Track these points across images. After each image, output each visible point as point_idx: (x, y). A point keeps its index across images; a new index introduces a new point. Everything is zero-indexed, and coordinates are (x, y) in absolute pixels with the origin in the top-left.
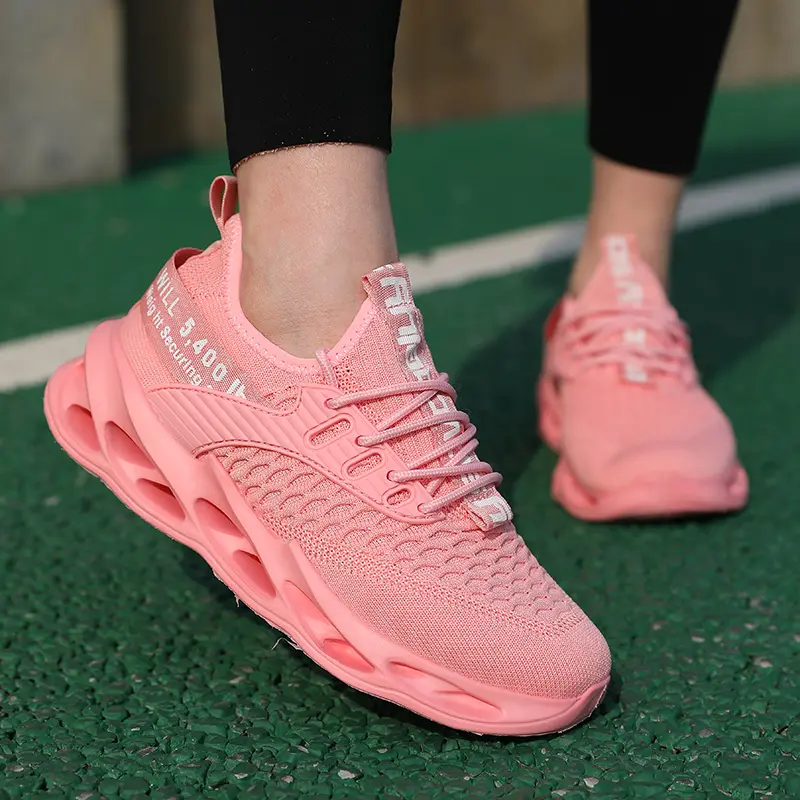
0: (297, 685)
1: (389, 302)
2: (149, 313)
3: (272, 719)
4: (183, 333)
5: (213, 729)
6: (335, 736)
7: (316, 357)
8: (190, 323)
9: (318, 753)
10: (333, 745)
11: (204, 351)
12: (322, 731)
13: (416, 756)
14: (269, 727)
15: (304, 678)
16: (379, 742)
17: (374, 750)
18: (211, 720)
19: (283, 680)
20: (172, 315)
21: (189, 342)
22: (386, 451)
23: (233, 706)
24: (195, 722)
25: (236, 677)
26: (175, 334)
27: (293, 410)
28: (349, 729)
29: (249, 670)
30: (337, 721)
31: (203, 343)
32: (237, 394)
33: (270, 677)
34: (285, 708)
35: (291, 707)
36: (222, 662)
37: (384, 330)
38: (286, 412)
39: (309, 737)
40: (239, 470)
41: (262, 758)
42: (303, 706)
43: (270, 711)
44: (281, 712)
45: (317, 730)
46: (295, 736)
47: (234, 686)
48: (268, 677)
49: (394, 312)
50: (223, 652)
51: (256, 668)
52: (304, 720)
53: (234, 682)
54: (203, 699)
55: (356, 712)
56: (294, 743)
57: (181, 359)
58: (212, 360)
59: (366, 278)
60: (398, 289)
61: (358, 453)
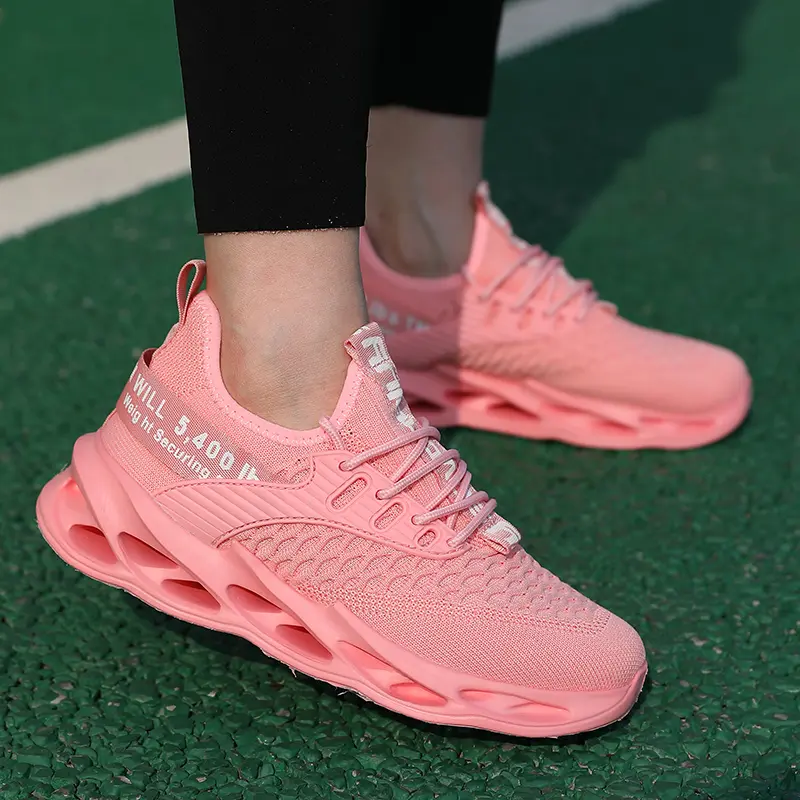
0: (117, 705)
1: (372, 362)
2: (135, 420)
3: (94, 745)
4: (179, 432)
5: (38, 760)
6: (156, 762)
7: (319, 426)
8: (184, 420)
9: (140, 783)
10: (155, 772)
11: (206, 443)
12: (143, 758)
13: (233, 784)
14: (91, 754)
15: (123, 694)
16: (198, 768)
17: (194, 778)
18: (37, 750)
19: (103, 696)
20: (161, 417)
21: (187, 439)
22: (406, 499)
23: (55, 731)
24: (20, 753)
25: (57, 696)
26: (170, 435)
27: (308, 480)
28: (169, 754)
29: (69, 687)
30: (157, 745)
31: (204, 436)
32: (249, 478)
33: (90, 696)
34: (107, 731)
35: (113, 730)
36: (42, 678)
37: (376, 389)
38: (302, 484)
39: (131, 765)
40: (265, 550)
41: (87, 792)
42: (123, 728)
43: (92, 734)
44: (103, 737)
45: (137, 758)
46: (118, 765)
47: (55, 708)
48: (87, 694)
49: (379, 370)
50: (41, 666)
51: (75, 685)
52: (125, 746)
53: (56, 702)
54: (26, 724)
55: (176, 734)
56: (116, 772)
57: (182, 456)
58: (217, 450)
59: (349, 343)
60: (376, 349)
61: (381, 506)
